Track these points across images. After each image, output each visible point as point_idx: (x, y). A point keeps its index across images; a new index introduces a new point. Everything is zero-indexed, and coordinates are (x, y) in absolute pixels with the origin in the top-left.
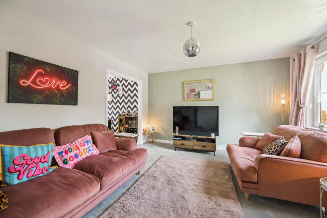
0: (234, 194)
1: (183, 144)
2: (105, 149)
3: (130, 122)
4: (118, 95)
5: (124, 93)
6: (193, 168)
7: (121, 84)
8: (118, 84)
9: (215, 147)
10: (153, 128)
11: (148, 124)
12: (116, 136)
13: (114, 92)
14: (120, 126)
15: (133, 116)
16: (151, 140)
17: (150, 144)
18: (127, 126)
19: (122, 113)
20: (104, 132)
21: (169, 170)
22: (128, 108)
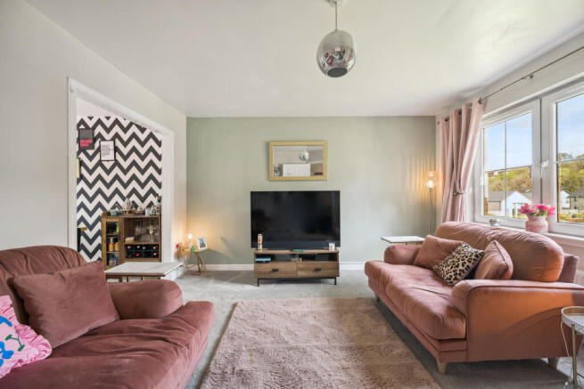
0: (421, 369)
1: (275, 270)
2: (75, 331)
3: (138, 230)
4: (100, 163)
5: (119, 158)
6: (318, 324)
7: (108, 136)
8: (100, 135)
9: (337, 268)
10: (201, 240)
11: (187, 231)
12: (109, 276)
13: (87, 155)
14: (108, 241)
15: (147, 215)
16: (195, 268)
17: (195, 279)
18: (129, 240)
19: (114, 207)
20: (66, 272)
21: (267, 343)
22: (129, 196)
